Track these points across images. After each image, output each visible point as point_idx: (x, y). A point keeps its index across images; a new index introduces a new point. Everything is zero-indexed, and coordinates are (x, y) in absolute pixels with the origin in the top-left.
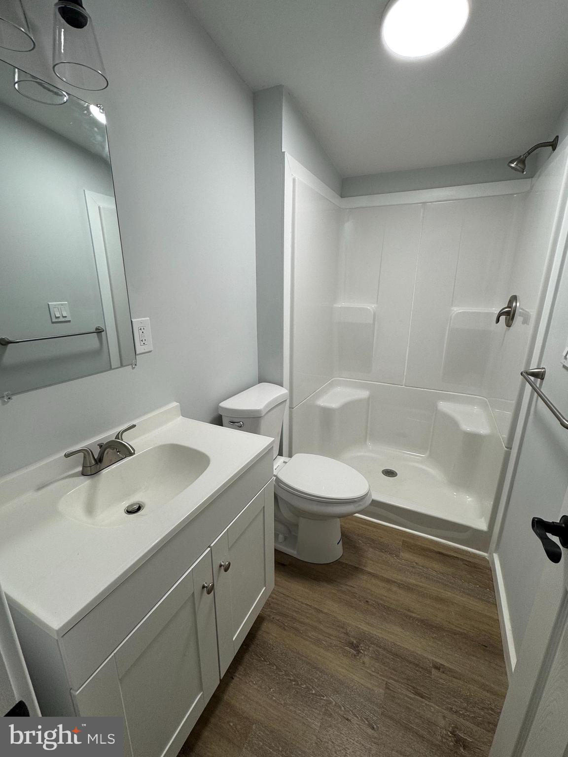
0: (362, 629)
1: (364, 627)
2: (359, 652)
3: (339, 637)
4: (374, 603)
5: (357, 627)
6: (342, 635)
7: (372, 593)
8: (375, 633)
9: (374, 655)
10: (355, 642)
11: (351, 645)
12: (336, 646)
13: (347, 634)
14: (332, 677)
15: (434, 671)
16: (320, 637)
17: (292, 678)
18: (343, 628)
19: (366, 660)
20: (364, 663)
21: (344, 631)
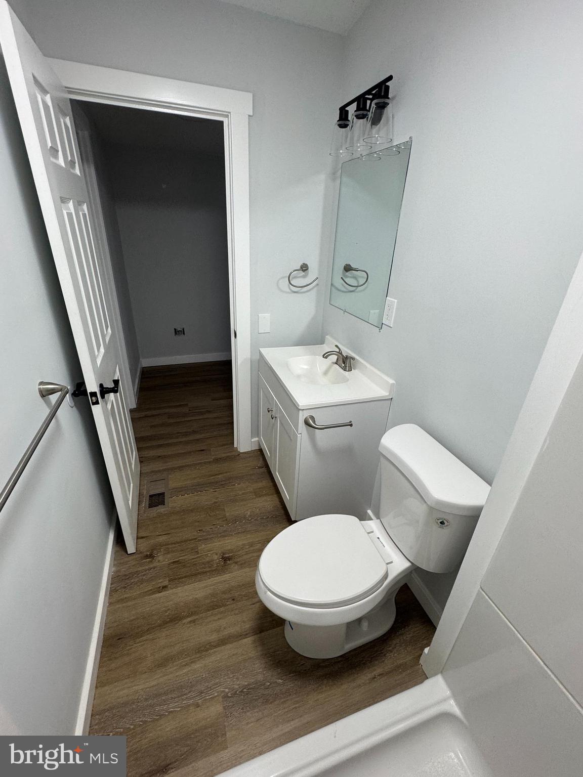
0: (227, 574)
1: (226, 577)
2: (222, 558)
3: (240, 557)
4: (228, 603)
5: (232, 572)
6: (238, 560)
7: (233, 613)
8: (217, 578)
9: (212, 563)
10: (228, 562)
11: (229, 559)
12: (239, 550)
13: (236, 563)
14: (232, 535)
15: (166, 583)
16: (252, 549)
17: (252, 520)
18: (241, 564)
19: (216, 557)
20: (217, 554)
21: (239, 563)
